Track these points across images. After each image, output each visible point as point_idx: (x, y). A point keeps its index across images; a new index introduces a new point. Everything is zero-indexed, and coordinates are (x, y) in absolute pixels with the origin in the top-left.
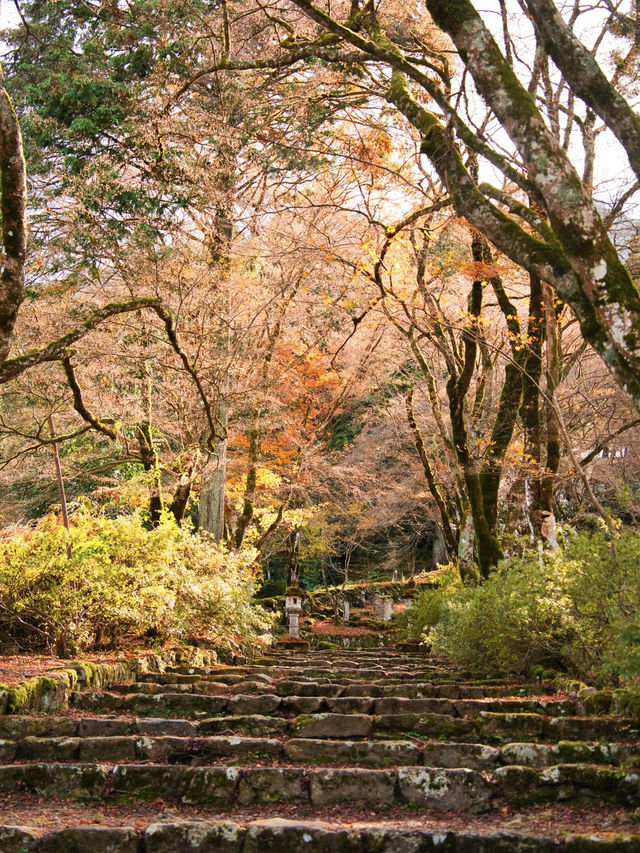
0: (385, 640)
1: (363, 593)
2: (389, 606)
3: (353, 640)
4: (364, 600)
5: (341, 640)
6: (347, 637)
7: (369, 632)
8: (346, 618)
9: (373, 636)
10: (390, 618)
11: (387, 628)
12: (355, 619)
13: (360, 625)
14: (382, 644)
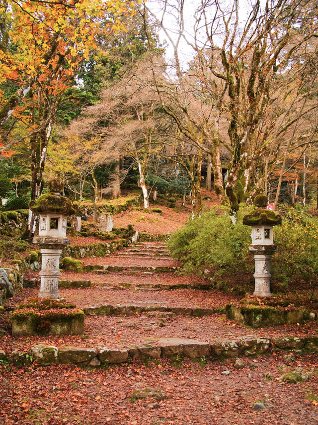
0: (110, 249)
1: (86, 210)
2: (111, 220)
3: (88, 250)
4: (86, 214)
5: (78, 250)
6: (84, 247)
7: (100, 242)
8: (79, 229)
9: (103, 246)
10: (111, 230)
11: (112, 239)
12: (85, 230)
13: (89, 235)
14: (109, 251)
